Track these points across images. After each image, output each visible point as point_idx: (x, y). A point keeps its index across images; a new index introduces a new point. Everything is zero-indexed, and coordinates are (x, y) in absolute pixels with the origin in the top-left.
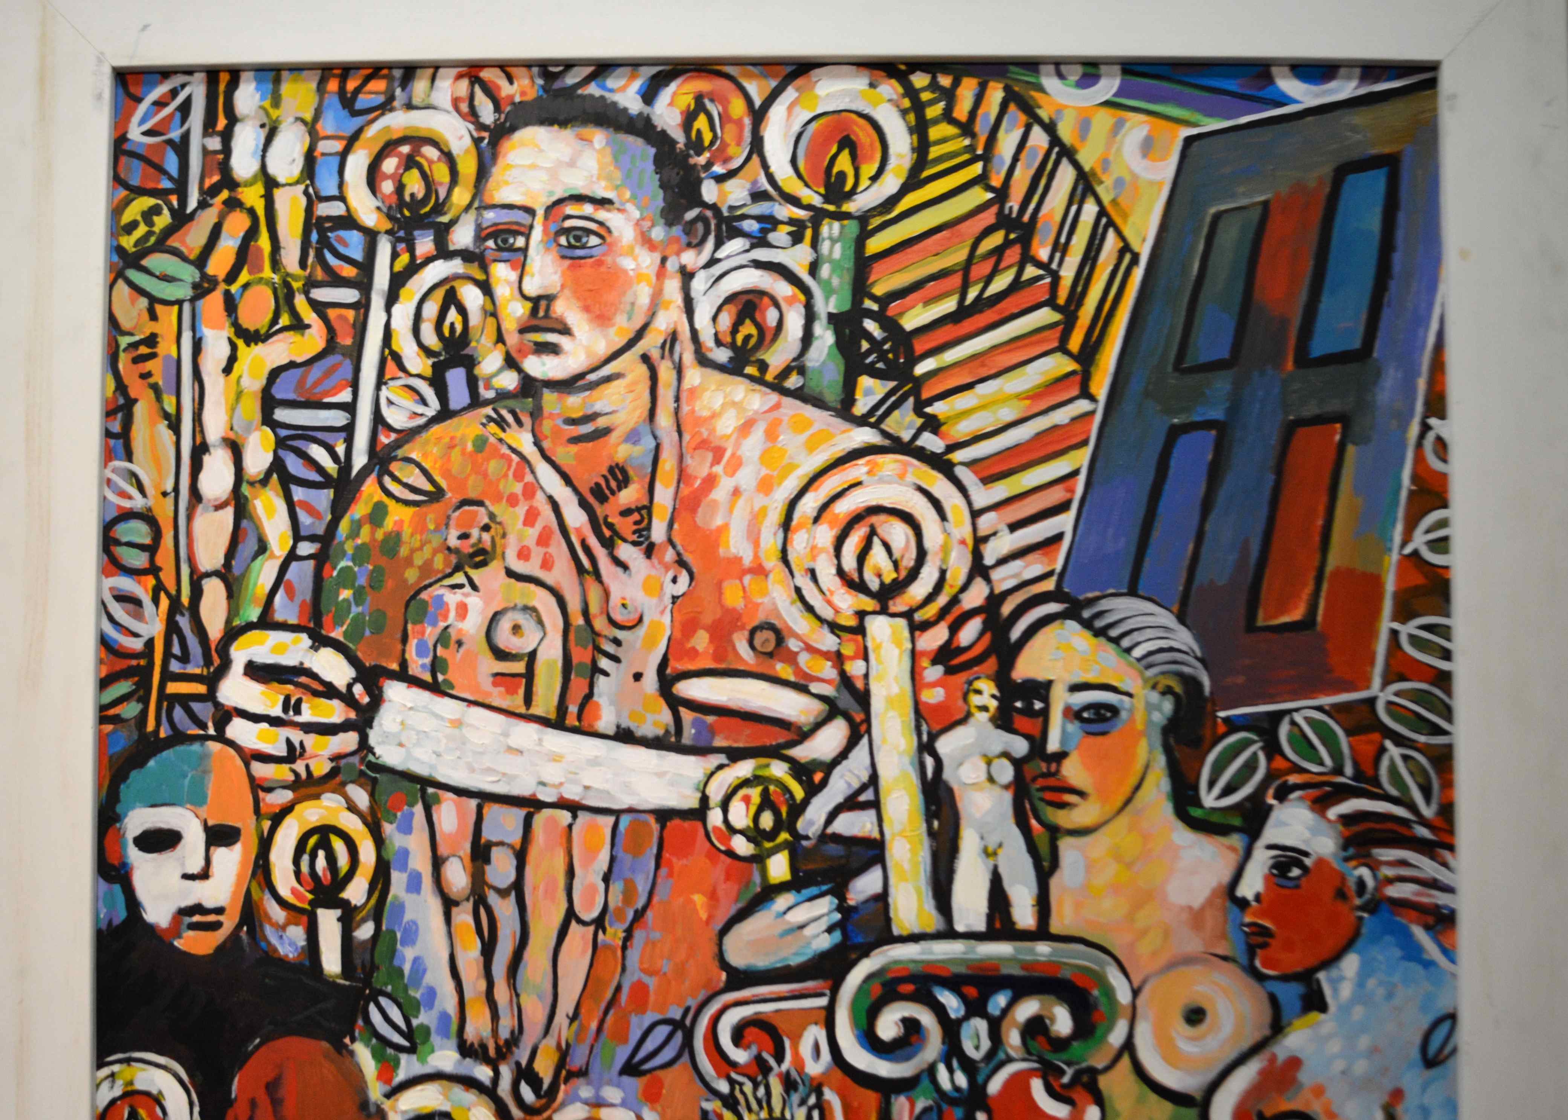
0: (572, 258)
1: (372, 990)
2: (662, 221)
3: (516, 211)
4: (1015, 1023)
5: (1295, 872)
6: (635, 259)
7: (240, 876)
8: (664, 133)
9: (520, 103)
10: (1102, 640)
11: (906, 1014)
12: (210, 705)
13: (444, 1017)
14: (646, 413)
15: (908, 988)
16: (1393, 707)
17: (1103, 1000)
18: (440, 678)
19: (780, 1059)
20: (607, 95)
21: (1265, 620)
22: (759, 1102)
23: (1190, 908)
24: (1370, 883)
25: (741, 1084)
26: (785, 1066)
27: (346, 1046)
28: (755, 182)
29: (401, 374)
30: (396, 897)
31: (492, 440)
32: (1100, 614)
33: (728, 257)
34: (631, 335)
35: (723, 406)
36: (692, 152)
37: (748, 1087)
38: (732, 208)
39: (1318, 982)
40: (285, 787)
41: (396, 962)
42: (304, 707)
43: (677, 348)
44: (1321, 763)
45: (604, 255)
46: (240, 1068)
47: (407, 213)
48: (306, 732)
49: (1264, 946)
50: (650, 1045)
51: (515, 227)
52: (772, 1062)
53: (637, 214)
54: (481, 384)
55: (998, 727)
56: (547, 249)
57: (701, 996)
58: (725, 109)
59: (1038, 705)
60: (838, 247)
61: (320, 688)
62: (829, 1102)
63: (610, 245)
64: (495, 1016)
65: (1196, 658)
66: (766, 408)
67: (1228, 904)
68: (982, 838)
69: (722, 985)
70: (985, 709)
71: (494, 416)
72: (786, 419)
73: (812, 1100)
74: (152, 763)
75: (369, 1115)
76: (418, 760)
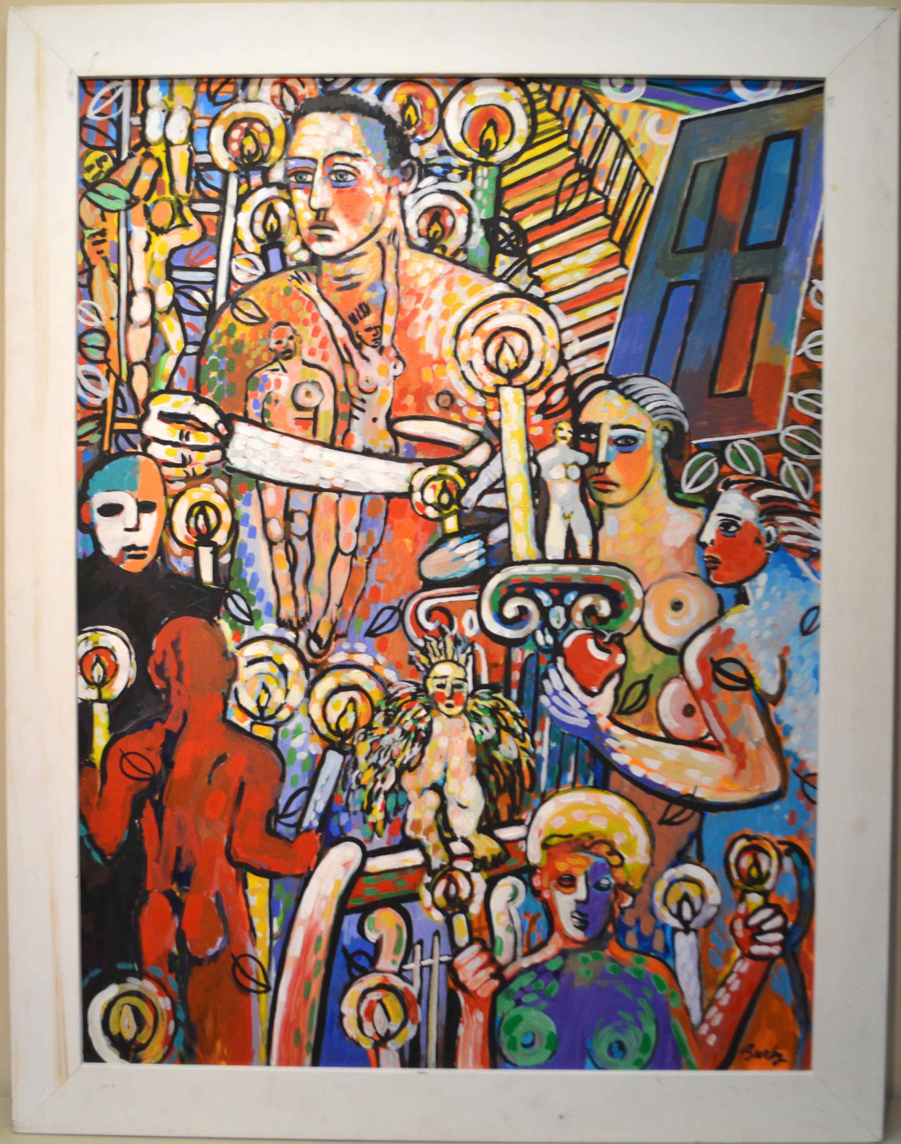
0: (338, 187)
1: (229, 590)
2: (388, 167)
3: (307, 161)
4: (578, 609)
5: (733, 528)
6: (373, 188)
7: (156, 529)
8: (389, 117)
9: (309, 99)
10: (629, 401)
11: (520, 604)
12: (138, 435)
13: (269, 606)
14: (379, 274)
15: (520, 590)
16: (788, 439)
17: (627, 597)
18: (266, 420)
19: (451, 627)
20: (358, 95)
21: (720, 390)
22: (440, 651)
23: (675, 547)
24: (774, 535)
25: (430, 641)
26: (454, 631)
27: (215, 621)
28: (440, 145)
29: (243, 252)
30: (242, 540)
31: (294, 289)
32: (628, 387)
33: (425, 187)
34: (371, 231)
35: (423, 270)
36: (405, 128)
37: (434, 643)
38: (427, 160)
39: (744, 588)
40: (180, 481)
41: (242, 576)
42: (191, 436)
43: (397, 238)
44: (748, 469)
45: (356, 186)
46: (157, 633)
47: (246, 161)
48: (192, 450)
49: (715, 568)
50: (381, 620)
51: (307, 170)
52: (447, 629)
53: (374, 162)
54: (288, 258)
55: (572, 448)
56: (324, 183)
57: (409, 594)
58: (424, 104)
59: (594, 436)
60: (486, 182)
61: (200, 426)
62: (477, 651)
63: (360, 180)
64: (297, 605)
65: (681, 411)
66: (446, 271)
67: (696, 546)
68: (562, 509)
69: (420, 588)
70: (564, 438)
71: (295, 275)
72: (456, 278)
73: (469, 650)
74: (107, 468)
75: (228, 659)
76: (253, 465)
